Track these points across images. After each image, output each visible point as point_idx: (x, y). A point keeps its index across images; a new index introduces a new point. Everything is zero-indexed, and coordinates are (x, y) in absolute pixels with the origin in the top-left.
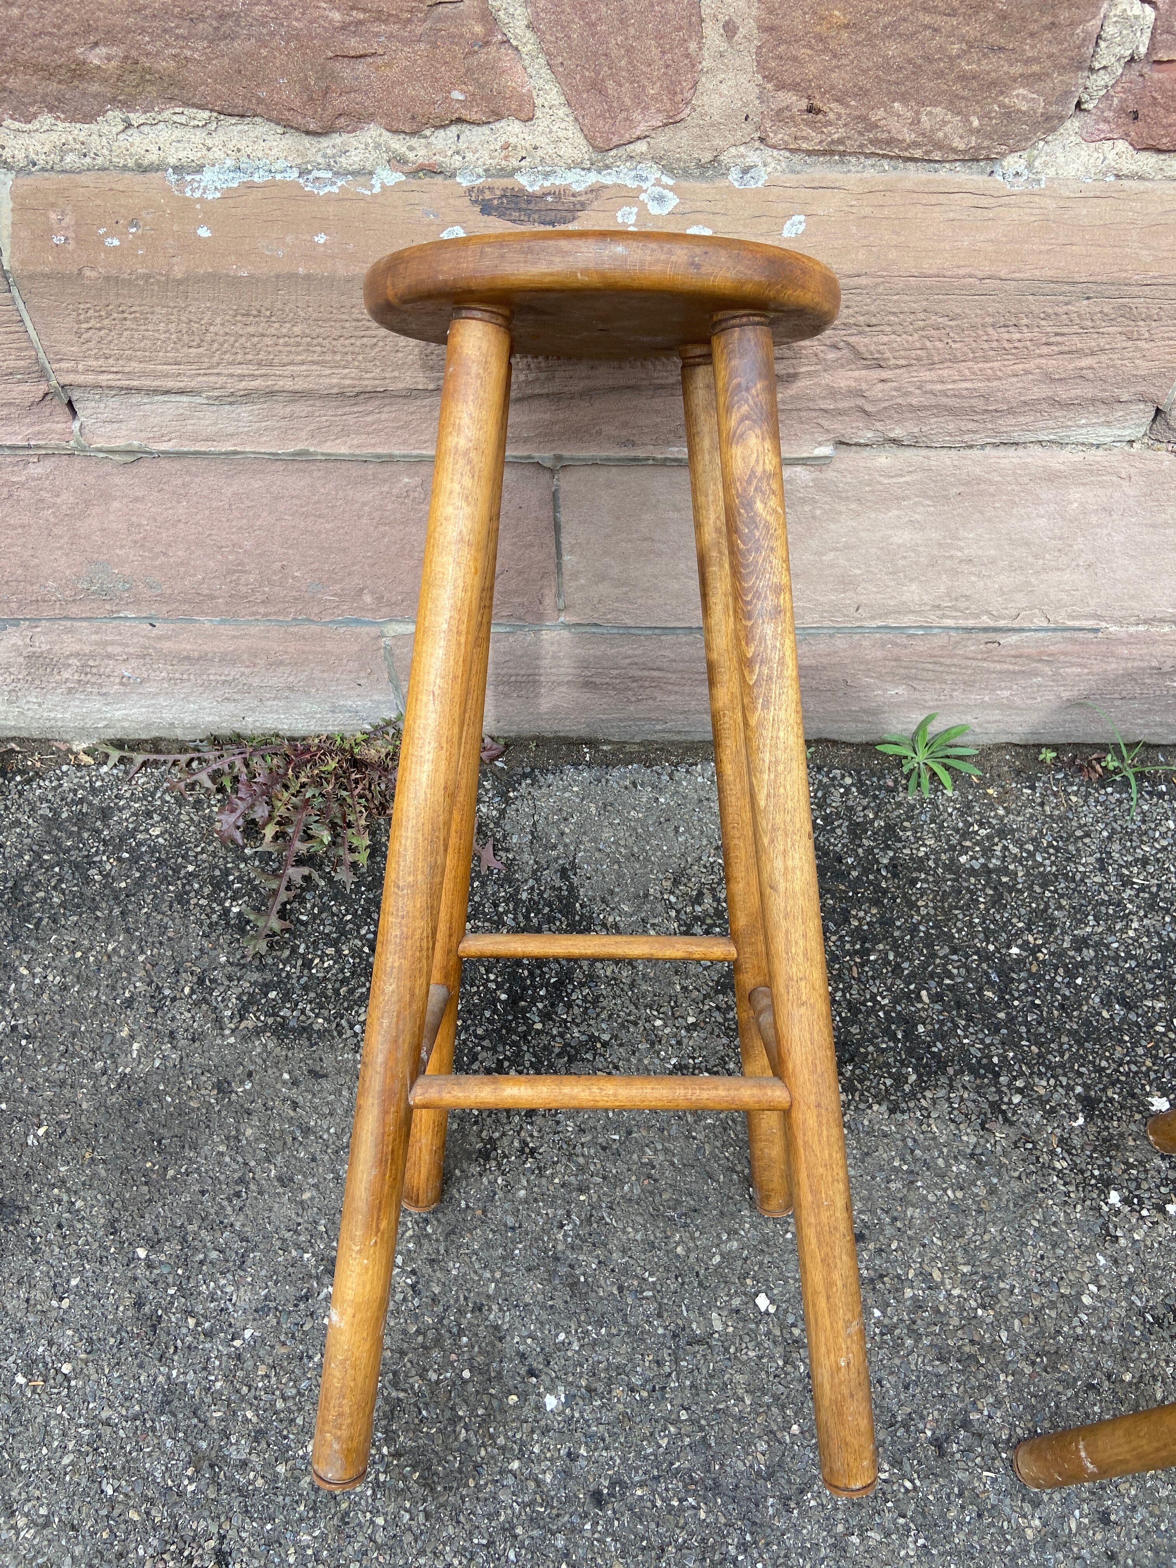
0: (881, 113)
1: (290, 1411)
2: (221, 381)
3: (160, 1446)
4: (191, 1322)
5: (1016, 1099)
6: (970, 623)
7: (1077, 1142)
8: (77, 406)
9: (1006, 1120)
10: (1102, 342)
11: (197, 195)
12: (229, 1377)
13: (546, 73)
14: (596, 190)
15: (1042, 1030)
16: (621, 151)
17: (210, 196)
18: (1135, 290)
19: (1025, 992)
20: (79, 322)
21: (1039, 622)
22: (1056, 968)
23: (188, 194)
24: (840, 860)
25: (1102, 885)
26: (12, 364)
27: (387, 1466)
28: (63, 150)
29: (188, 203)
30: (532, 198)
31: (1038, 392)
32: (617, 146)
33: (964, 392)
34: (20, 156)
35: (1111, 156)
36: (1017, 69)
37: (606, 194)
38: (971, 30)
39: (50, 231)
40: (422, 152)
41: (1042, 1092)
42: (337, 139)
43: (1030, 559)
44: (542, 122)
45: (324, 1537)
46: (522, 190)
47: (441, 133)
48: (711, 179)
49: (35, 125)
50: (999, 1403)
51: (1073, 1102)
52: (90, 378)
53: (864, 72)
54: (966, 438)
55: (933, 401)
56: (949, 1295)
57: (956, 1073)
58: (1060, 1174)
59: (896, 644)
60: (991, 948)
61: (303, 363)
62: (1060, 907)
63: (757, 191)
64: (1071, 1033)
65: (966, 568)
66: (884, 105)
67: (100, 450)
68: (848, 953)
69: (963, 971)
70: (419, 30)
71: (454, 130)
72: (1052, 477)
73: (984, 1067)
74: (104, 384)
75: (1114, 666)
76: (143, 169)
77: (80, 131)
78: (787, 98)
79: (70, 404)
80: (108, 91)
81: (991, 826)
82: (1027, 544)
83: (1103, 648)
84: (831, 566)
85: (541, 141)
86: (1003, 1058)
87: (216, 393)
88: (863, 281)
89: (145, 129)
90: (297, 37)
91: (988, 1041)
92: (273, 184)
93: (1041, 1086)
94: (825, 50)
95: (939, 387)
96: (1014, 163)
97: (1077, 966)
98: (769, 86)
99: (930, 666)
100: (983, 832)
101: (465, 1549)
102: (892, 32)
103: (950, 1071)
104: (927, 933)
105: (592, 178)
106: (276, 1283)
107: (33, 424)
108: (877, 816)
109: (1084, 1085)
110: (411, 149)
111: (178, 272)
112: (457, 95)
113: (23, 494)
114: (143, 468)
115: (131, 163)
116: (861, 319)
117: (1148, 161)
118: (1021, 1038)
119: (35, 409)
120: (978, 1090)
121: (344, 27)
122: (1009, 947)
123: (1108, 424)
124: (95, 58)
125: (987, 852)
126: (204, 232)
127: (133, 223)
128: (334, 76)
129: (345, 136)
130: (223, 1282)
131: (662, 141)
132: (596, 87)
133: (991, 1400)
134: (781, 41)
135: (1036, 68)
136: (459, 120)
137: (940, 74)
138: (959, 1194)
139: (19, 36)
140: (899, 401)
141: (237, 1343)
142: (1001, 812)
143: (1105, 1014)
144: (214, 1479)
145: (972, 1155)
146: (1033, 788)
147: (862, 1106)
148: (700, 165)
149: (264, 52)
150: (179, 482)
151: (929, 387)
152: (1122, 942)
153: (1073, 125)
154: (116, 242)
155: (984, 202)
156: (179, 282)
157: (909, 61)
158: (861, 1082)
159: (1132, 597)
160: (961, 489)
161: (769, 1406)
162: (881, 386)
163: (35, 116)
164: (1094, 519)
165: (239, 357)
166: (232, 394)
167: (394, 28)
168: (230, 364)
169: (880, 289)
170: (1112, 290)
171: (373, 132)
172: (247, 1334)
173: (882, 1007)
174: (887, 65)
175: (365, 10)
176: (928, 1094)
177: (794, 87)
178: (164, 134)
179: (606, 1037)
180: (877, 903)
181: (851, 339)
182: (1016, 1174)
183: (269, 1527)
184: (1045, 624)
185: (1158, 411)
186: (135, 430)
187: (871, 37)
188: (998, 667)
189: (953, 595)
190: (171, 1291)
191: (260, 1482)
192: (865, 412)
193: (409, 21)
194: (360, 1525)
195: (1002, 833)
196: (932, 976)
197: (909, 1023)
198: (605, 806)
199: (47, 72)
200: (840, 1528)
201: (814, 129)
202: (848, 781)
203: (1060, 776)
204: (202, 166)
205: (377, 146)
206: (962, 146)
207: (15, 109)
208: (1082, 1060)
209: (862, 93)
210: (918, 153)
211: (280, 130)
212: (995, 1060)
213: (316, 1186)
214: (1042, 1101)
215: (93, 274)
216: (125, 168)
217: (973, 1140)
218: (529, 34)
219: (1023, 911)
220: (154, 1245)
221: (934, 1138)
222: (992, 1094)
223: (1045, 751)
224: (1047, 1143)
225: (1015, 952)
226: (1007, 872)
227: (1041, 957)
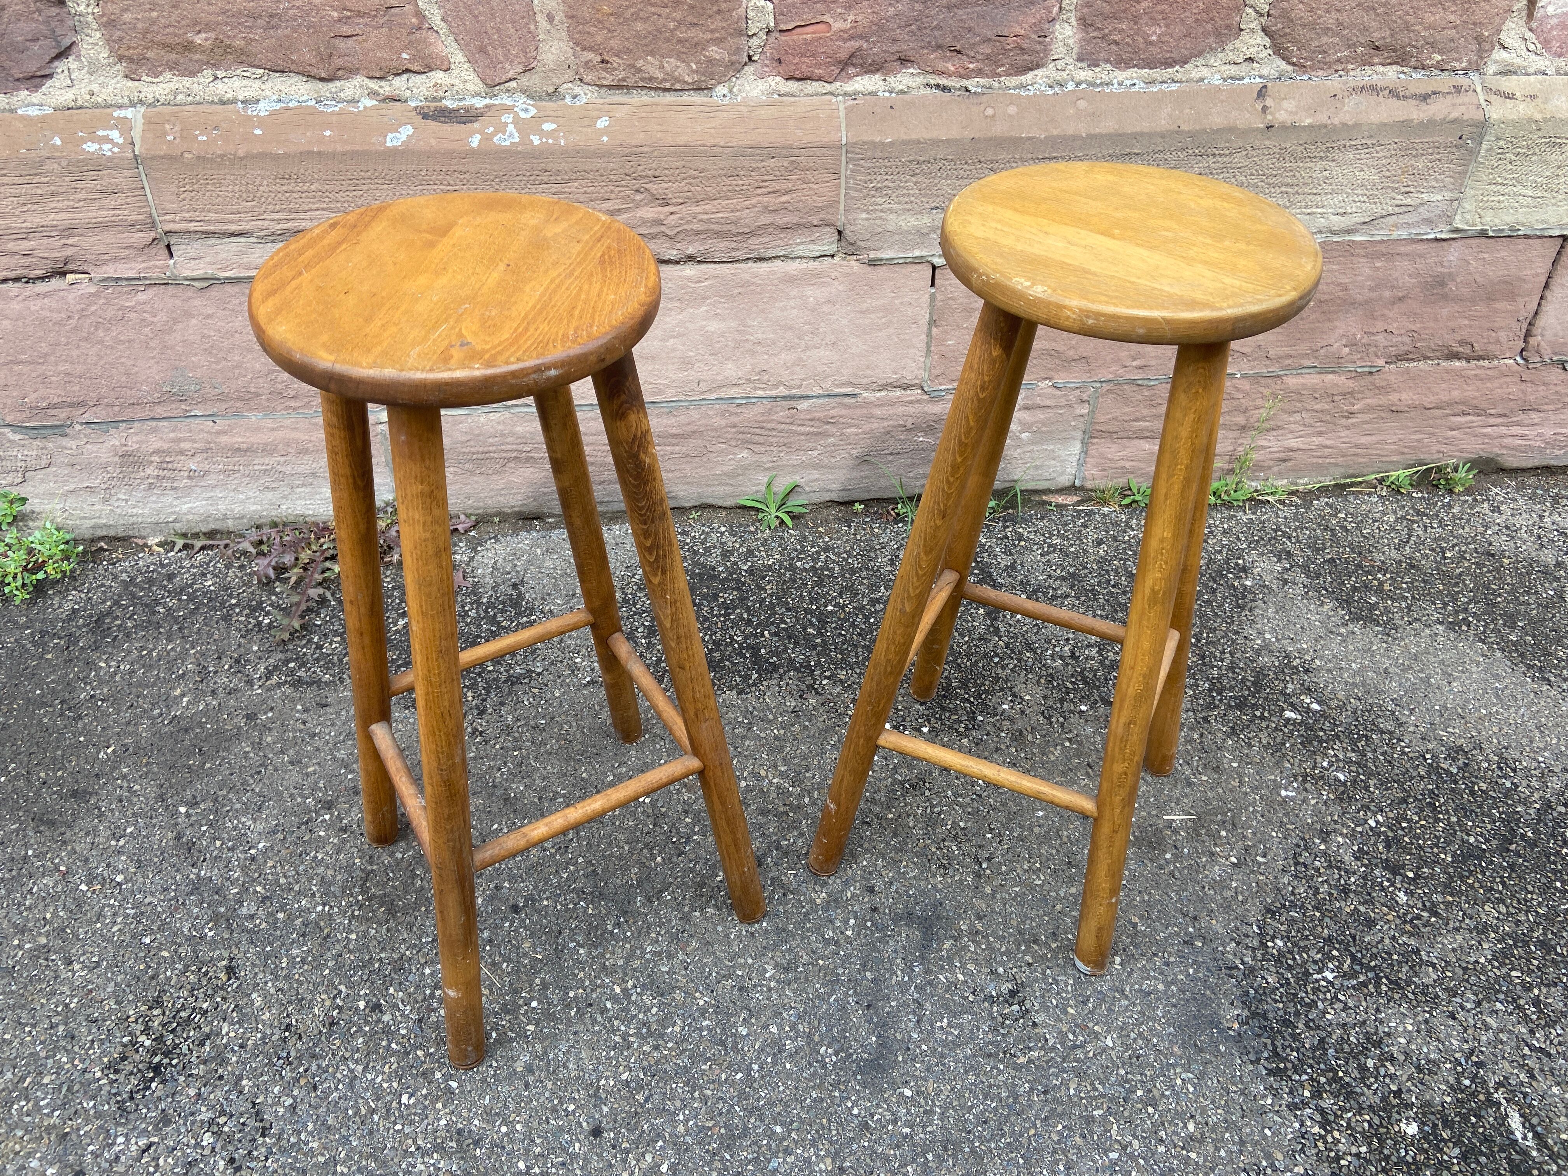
0: (641, 62)
1: (290, 883)
2: (266, 223)
3: (189, 913)
4: (218, 843)
5: (825, 682)
6: (773, 393)
8: (173, 248)
9: (817, 693)
10: (790, 185)
11: (255, 113)
12: (244, 869)
13: (454, 44)
14: (486, 107)
15: (845, 646)
16: (502, 87)
17: (262, 114)
18: (797, 152)
19: (835, 628)
20: (179, 187)
21: (817, 391)
22: (857, 615)
23: (249, 112)
24: (714, 569)
25: (891, 571)
26: (134, 217)
27: (361, 906)
28: (176, 92)
29: (249, 118)
30: (451, 111)
31: (765, 219)
32: (499, 84)
33: (723, 221)
34: (150, 96)
35: (773, 84)
36: (708, 36)
37: (495, 108)
38: (678, 15)
39: (165, 134)
40: (388, 89)
41: (843, 677)
42: (338, 83)
43: (797, 341)
44: (456, 72)
45: (310, 951)
46: (446, 107)
47: (398, 78)
48: (555, 101)
49: (161, 78)
50: (802, 835)
52: (183, 226)
53: (627, 39)
54: (734, 254)
55: (705, 227)
56: (771, 782)
57: (785, 672)
59: (731, 414)
60: (814, 607)
61: (317, 210)
62: (863, 584)
63: (580, 106)
65: (757, 348)
66: (641, 58)
67: (186, 279)
68: (716, 616)
69: (794, 620)
70: (381, 21)
71: (405, 76)
72: (791, 280)
73: (804, 667)
74: (192, 229)
75: (876, 425)
76: (222, 102)
77: (187, 82)
78: (589, 55)
79: (168, 247)
80: (204, 58)
81: (818, 546)
82: (791, 328)
83: (865, 411)
84: (674, 350)
85: (456, 82)
86: (818, 663)
87: (263, 233)
88: (645, 149)
89: (226, 80)
90: (314, 27)
91: (808, 654)
92: (301, 107)
93: (842, 675)
94: (604, 28)
95: (706, 217)
96: (721, 90)
97: (871, 614)
98: (578, 48)
99: (758, 431)
100: (813, 550)
101: (415, 945)
102: (636, 17)
103: (781, 671)
104: (770, 602)
105: (487, 101)
106: (284, 816)
107: (143, 262)
108: (741, 546)
110: (381, 87)
111: (241, 153)
112: (405, 56)
113: (133, 315)
114: (215, 292)
115: (216, 100)
116: (650, 173)
117: (793, 86)
118: (831, 651)
119: (146, 251)
120: (799, 679)
121: (340, 20)
122: (826, 606)
123: (813, 242)
124: (198, 39)
125: (815, 560)
126: (258, 132)
127: (215, 128)
128: (334, 47)
129: (343, 82)
130: (243, 819)
131: (524, 80)
132: (482, 50)
133: (796, 833)
134: (579, 24)
135: (717, 35)
136: (407, 71)
137: (668, 40)
138: (782, 732)
139: (156, 28)
140: (685, 227)
141: (253, 852)
142: (827, 539)
144: (229, 927)
145: (793, 712)
146: (849, 526)
147: (719, 692)
148: (548, 94)
149: (295, 35)
150: (238, 301)
151: (700, 217)
153: (750, 69)
154: (205, 138)
155: (707, 109)
156: (242, 159)
157: (650, 33)
158: (719, 680)
159: (868, 367)
160: (740, 290)
161: (641, 850)
162: (672, 217)
163: (161, 73)
164: (825, 308)
165: (278, 207)
166: (273, 234)
167: (367, 20)
168: (272, 212)
169: (655, 154)
170: (784, 152)
171: (359, 80)
172: (260, 846)
173: (737, 642)
174: (638, 35)
175: (351, 11)
176: (765, 683)
177: (591, 49)
178: (237, 83)
179: (539, 670)
180: (738, 589)
181: (646, 186)
182: (822, 719)
183: (268, 949)
184: (821, 392)
185: (840, 233)
186: (209, 264)
187: (626, 20)
188: (802, 429)
189: (757, 370)
190: (204, 828)
191: (264, 925)
192: (667, 235)
193: (375, 16)
194: (338, 941)
195: (827, 549)
196: (772, 623)
197: (755, 649)
198: (547, 550)
199: (169, 47)
200: (686, 909)
201: (608, 72)
202: (723, 529)
203: (868, 519)
204: (258, 100)
205: (361, 86)
206: (690, 81)
207: (150, 70)
209: (629, 51)
210: (668, 85)
211: (305, 79)
212: (812, 664)
213: (319, 764)
214: (842, 682)
215: (190, 156)
216: (213, 102)
217: (794, 703)
218: (443, 24)
219: (837, 587)
220: (193, 804)
221: (767, 705)
222: (809, 680)
223: (857, 505)
224: (843, 702)
225: (830, 608)
226: (828, 569)
227: (847, 610)
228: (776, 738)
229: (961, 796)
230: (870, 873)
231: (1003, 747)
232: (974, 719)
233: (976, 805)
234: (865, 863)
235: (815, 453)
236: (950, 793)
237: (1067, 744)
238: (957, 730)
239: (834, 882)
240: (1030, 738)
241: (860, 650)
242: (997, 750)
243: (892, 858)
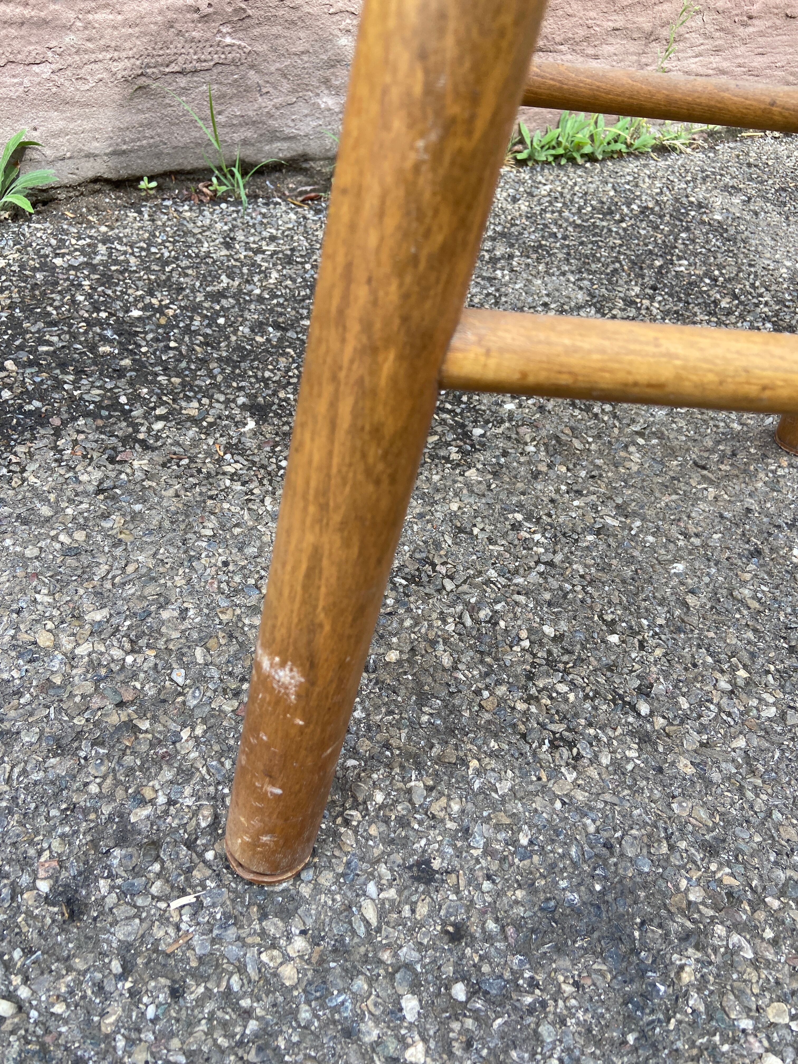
5: (159, 425)
7: (250, 443)
9: (144, 445)
15: (183, 364)
19: (155, 340)
22: (192, 319)
25: (231, 256)
41: (194, 413)
51: (237, 411)
56: (71, 658)
58: (234, 477)
60: (103, 315)
62: (187, 275)
64: (220, 359)
69: (66, 337)
73: (107, 408)
81: (93, 238)
86: (135, 398)
91: (109, 386)
93: (192, 409)
97: (216, 313)
100: (82, 243)
103: (56, 421)
109: (247, 396)
118: (157, 375)
120: (100, 430)
122: (127, 311)
125: (89, 254)
133: (168, 774)
138: (80, 536)
142: (103, 230)
143: (258, 339)
145: (99, 491)
146: (140, 213)
152: (264, 288)
176: (20, 449)
182: (171, 492)
195: (107, 240)
196: (21, 349)
203: (168, 200)
208: (243, 376)
212: (123, 400)
214: (195, 421)
217: (97, 475)
219: (140, 284)
221: (33, 488)
222: (122, 428)
223: (144, 184)
224: (209, 454)
225: (136, 313)
226: (116, 262)
227: (171, 312)
228: (69, 552)
229: (516, 572)
230: (403, 822)
231: (544, 469)
232: (467, 435)
233: (554, 584)
234: (379, 797)
235: (45, 70)
236: (492, 573)
237: (641, 441)
238: (447, 459)
239: (317, 889)
240: (577, 443)
241: (213, 365)
242: (536, 475)
243: (439, 760)
